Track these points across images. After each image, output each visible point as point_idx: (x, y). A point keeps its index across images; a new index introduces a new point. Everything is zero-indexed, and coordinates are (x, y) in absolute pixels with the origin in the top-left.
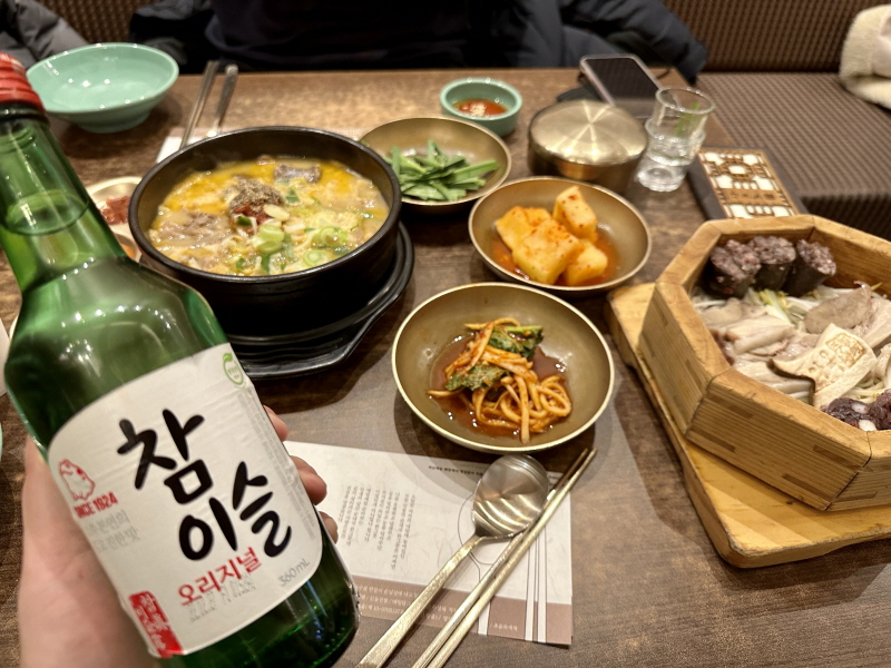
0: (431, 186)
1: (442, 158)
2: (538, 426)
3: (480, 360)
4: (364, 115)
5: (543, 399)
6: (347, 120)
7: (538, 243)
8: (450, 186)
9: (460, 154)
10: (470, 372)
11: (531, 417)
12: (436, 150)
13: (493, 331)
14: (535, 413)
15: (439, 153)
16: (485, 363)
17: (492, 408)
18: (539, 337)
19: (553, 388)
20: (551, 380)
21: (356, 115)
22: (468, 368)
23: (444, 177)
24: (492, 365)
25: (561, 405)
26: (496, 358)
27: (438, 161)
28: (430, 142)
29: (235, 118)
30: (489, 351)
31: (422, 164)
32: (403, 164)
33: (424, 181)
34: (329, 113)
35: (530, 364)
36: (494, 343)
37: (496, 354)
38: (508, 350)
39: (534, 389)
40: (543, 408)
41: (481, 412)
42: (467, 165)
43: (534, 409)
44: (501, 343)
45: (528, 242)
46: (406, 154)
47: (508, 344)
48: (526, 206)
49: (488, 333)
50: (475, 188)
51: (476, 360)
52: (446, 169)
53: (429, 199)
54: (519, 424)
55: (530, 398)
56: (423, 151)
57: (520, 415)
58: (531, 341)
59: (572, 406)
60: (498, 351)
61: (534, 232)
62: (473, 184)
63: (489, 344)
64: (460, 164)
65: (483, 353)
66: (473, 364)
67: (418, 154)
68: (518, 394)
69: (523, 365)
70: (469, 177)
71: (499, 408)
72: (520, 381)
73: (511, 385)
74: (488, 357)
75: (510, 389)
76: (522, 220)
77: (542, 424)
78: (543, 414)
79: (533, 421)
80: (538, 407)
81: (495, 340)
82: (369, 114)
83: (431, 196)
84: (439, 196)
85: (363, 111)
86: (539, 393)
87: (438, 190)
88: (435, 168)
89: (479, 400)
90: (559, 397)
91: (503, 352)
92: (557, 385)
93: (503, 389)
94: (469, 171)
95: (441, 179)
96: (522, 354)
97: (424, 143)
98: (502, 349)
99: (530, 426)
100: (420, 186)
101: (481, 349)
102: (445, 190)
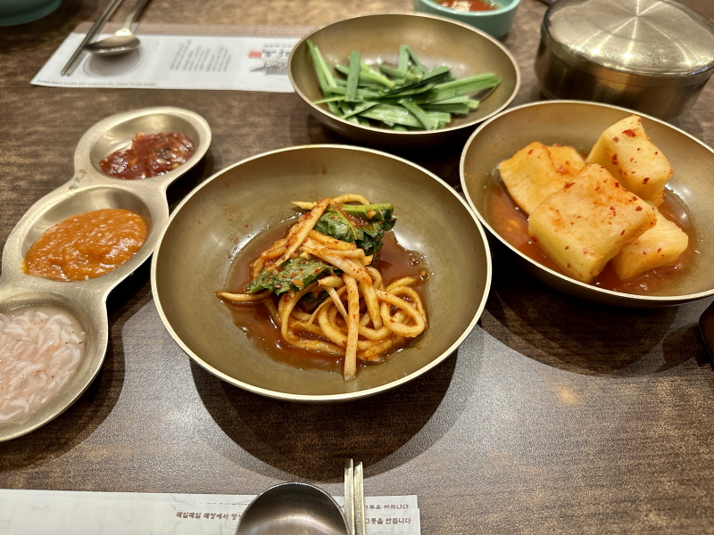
0: (401, 105)
1: (417, 69)
2: (372, 351)
3: (298, 251)
4: (315, 12)
5: (385, 311)
6: (295, 17)
7: (575, 206)
8: (427, 108)
9: (444, 65)
10: (281, 268)
11: (361, 338)
12: (411, 58)
13: (326, 212)
14: (369, 332)
15: (414, 63)
16: (304, 255)
17: (306, 321)
18: (387, 220)
19: (401, 295)
20: (401, 284)
21: (306, 12)
22: (279, 263)
23: (421, 94)
24: (314, 258)
25: (411, 321)
26: (320, 247)
27: (412, 72)
28: (403, 47)
29: (159, 13)
30: (313, 238)
31: (389, 76)
32: (363, 75)
33: (391, 99)
34: (274, 9)
35: (369, 259)
36: (323, 227)
37: (323, 243)
38: (341, 238)
39: (371, 295)
40: (383, 324)
41: (289, 328)
42: (453, 80)
43: (371, 325)
44: (332, 228)
45: (557, 202)
46: (368, 62)
47: (341, 229)
48: (548, 142)
49: (317, 214)
50: (465, 112)
51: (292, 250)
52: (424, 83)
53: (397, 125)
54: (344, 347)
55: (364, 309)
56: (392, 59)
57: (346, 334)
58: (376, 225)
59: (428, 322)
60: (325, 239)
61: (568, 186)
62: (461, 105)
63: (315, 228)
64: (443, 77)
65: (305, 241)
66: (287, 257)
67: (384, 63)
68: (346, 304)
69: (359, 259)
70: (457, 95)
71: (316, 322)
72: (351, 284)
73: (336, 289)
74: (310, 246)
75: (335, 295)
76: (544, 164)
77: (378, 350)
78: (381, 333)
79: (364, 344)
80: (376, 323)
81: (325, 223)
82: (324, 10)
83: (400, 121)
84: (411, 122)
85: (315, 7)
86: (380, 302)
87: (411, 113)
88: (407, 81)
89: (287, 309)
90: (410, 308)
91: (332, 240)
92: (410, 291)
93: (324, 294)
94: (456, 87)
95: (415, 97)
96: (359, 244)
97: (395, 48)
98: (333, 235)
99: (359, 352)
100: (385, 105)
101: (301, 236)
102: (421, 113)
